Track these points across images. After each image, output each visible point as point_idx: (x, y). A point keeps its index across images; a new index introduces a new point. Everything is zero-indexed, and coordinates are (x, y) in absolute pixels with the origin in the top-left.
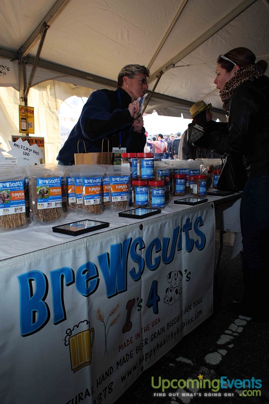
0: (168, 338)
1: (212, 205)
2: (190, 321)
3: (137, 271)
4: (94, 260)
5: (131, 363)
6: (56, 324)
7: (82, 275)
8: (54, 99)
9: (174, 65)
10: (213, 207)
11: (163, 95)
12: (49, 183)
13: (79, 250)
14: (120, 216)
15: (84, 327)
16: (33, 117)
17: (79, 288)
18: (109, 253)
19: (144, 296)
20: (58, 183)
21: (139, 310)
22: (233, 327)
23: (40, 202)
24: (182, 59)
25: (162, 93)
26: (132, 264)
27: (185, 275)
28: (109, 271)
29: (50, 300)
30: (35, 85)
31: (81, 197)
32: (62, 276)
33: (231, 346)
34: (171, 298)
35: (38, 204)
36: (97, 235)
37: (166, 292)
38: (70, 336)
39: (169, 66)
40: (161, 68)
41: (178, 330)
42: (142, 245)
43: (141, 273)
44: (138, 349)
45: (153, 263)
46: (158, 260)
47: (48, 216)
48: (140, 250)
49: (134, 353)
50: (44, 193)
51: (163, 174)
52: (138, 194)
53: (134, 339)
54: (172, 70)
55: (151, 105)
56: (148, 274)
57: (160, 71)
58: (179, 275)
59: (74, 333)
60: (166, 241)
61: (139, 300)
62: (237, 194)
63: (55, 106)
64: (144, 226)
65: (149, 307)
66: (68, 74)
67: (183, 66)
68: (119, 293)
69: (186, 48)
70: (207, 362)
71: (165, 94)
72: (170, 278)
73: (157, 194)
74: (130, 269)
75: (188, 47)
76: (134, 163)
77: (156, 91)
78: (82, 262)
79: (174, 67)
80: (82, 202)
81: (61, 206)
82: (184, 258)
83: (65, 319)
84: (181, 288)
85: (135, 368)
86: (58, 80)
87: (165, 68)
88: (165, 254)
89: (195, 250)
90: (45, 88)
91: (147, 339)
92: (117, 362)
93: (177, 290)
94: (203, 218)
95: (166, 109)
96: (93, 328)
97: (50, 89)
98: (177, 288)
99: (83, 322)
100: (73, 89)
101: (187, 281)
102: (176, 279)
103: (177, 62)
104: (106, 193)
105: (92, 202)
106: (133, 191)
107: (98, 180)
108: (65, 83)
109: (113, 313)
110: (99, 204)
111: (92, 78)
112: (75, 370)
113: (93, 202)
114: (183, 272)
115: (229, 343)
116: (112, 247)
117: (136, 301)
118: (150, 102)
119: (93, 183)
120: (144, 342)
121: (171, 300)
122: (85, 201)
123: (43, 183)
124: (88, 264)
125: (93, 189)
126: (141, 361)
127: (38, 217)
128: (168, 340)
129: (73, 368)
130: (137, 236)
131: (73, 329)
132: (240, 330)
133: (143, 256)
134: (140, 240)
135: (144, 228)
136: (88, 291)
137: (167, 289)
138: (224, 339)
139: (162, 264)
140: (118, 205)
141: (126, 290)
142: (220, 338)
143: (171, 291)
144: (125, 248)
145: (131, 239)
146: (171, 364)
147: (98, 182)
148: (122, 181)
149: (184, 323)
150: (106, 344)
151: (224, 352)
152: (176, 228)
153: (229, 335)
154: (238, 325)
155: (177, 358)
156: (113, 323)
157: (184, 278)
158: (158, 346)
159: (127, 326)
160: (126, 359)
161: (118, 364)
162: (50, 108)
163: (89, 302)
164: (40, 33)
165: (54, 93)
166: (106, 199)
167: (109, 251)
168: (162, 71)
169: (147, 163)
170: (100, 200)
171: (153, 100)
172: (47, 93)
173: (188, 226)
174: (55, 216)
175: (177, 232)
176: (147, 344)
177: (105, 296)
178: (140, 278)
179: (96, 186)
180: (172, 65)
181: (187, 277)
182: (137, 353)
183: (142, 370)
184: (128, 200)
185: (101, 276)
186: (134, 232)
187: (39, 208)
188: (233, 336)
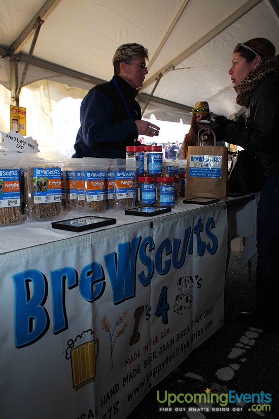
0: (177, 351)
1: (224, 205)
2: (201, 333)
3: (146, 275)
4: (100, 260)
5: (138, 379)
6: (56, 334)
7: (86, 277)
8: (47, 100)
9: (174, 67)
10: (225, 208)
11: (161, 99)
12: (47, 174)
13: (83, 248)
14: (126, 214)
15: (88, 337)
16: (25, 118)
17: (83, 292)
18: (117, 253)
19: (153, 303)
20: (58, 174)
21: (147, 319)
22: (244, 340)
23: (37, 195)
24: (182, 61)
25: (160, 97)
26: (141, 267)
27: (195, 281)
28: (117, 274)
29: (49, 305)
30: (27, 84)
31: (82, 193)
32: (64, 278)
33: (243, 360)
34: (181, 306)
35: (35, 197)
36: (103, 231)
37: (176, 300)
38: (72, 347)
39: (169, 68)
40: (160, 70)
41: (188, 342)
42: (152, 246)
43: (151, 277)
44: (146, 364)
45: (163, 267)
46: (168, 263)
47: (45, 212)
48: (150, 251)
49: (142, 367)
50: (42, 185)
51: (171, 170)
52: (145, 191)
53: (141, 352)
54: (171, 73)
55: (150, 109)
56: (157, 279)
57: (159, 73)
58: (190, 281)
59: (76, 344)
60: (177, 242)
61: (148, 308)
62: (248, 196)
63: (49, 107)
64: (154, 224)
65: (158, 316)
66: (63, 74)
67: (183, 69)
68: (127, 299)
69: (187, 50)
70: (219, 377)
71: (164, 98)
72: (180, 284)
73: (166, 191)
74: (138, 272)
75: (189, 49)
76: (141, 157)
77: (155, 95)
78: (87, 261)
79: (174, 69)
80: (83, 199)
81: (60, 201)
82: (195, 263)
83: (67, 328)
84: (192, 296)
85: (142, 384)
86: (52, 80)
87: (165, 71)
88: (175, 257)
89: (207, 254)
90: (38, 87)
91: (156, 352)
92: (124, 378)
93: (187, 297)
94: (215, 219)
95: (164, 114)
96: (98, 339)
97: (44, 89)
98: (187, 295)
99: (87, 332)
100: (68, 90)
101: (198, 288)
102: (186, 286)
103: (177, 65)
104: (110, 190)
105: (95, 198)
106: (139, 189)
107: (101, 174)
108: (59, 83)
109: (120, 322)
110: (103, 201)
111: (88, 79)
112: (77, 388)
113: (97, 198)
114: (194, 278)
115: (241, 357)
116: (120, 246)
117: (145, 309)
118: (148, 106)
119: (96, 177)
120: (152, 355)
121: (181, 309)
122: (87, 196)
123: (41, 174)
124: (94, 265)
125: (96, 184)
126: (149, 377)
127: (35, 212)
128: (177, 353)
129: (75, 385)
130: (147, 235)
131: (76, 340)
132: (252, 342)
133: (153, 258)
134: (150, 239)
135: (154, 227)
136: (93, 295)
137: (177, 297)
138: (235, 353)
139: (172, 268)
140: (123, 203)
141: (135, 296)
142: (231, 351)
143: (181, 298)
144: (134, 248)
145: (141, 238)
146: (179, 381)
147: (102, 177)
148: (127, 176)
149: (194, 335)
150: (112, 358)
151: (236, 367)
152: (188, 229)
153: (241, 348)
154: (250, 337)
155: (186, 373)
156: (120, 333)
157: (195, 285)
158: (167, 360)
159: (135, 338)
160: (133, 375)
161: (124, 380)
162: (43, 109)
163: (94, 308)
164: (33, 28)
165: (47, 94)
166: (110, 196)
167: (116, 250)
168: (161, 73)
169: (156, 156)
170: (104, 196)
171: (151, 104)
172: (40, 93)
173: (199, 228)
174: (54, 212)
175: (188, 233)
176: (156, 357)
177: (112, 303)
178: (149, 283)
179: (99, 180)
180: (171, 67)
181: (198, 283)
182: (145, 368)
183: (150, 387)
184: (134, 197)
185: (108, 279)
186: (144, 230)
187: (36, 202)
188: (245, 349)
